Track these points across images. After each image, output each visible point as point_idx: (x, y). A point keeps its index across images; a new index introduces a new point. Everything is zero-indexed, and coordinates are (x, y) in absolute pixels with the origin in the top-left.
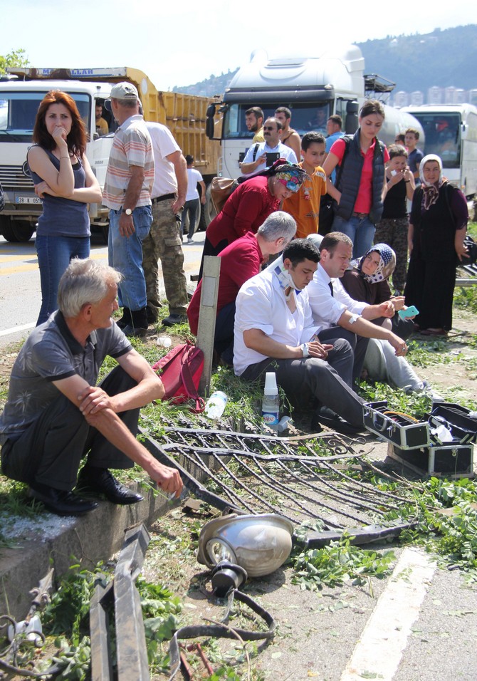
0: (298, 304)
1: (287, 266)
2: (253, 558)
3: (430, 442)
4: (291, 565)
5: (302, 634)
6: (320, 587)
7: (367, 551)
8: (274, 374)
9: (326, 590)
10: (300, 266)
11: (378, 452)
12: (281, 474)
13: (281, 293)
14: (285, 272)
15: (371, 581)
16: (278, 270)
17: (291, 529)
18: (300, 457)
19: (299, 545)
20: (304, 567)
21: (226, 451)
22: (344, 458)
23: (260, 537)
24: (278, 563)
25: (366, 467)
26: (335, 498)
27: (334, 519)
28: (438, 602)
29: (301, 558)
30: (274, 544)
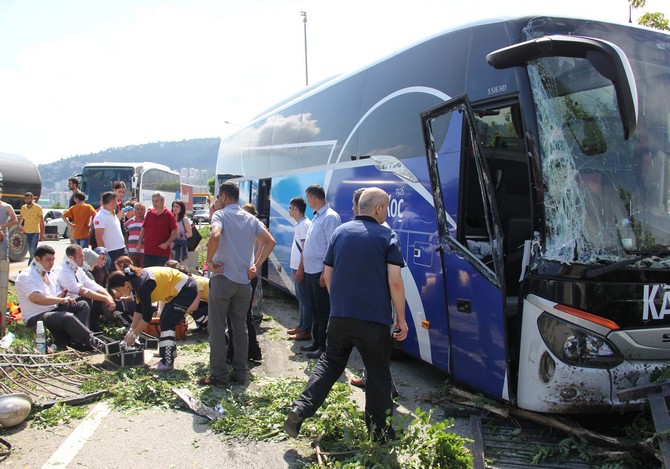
0: (51, 281)
1: (37, 260)
2: (6, 417)
3: (121, 351)
4: (32, 419)
5: (27, 450)
6: (45, 427)
7: (77, 408)
8: (41, 322)
9: (48, 428)
10: (44, 258)
11: (100, 358)
12: (43, 374)
13: (39, 276)
14: (38, 264)
15: (73, 422)
16: (34, 264)
17: (30, 399)
18: (53, 365)
19: (35, 408)
20: (38, 418)
21: (7, 364)
22: (79, 362)
23: (9, 406)
24: (22, 418)
25: (89, 366)
26: (69, 384)
27: (63, 393)
28: (106, 426)
29: (38, 414)
30: (19, 408)
